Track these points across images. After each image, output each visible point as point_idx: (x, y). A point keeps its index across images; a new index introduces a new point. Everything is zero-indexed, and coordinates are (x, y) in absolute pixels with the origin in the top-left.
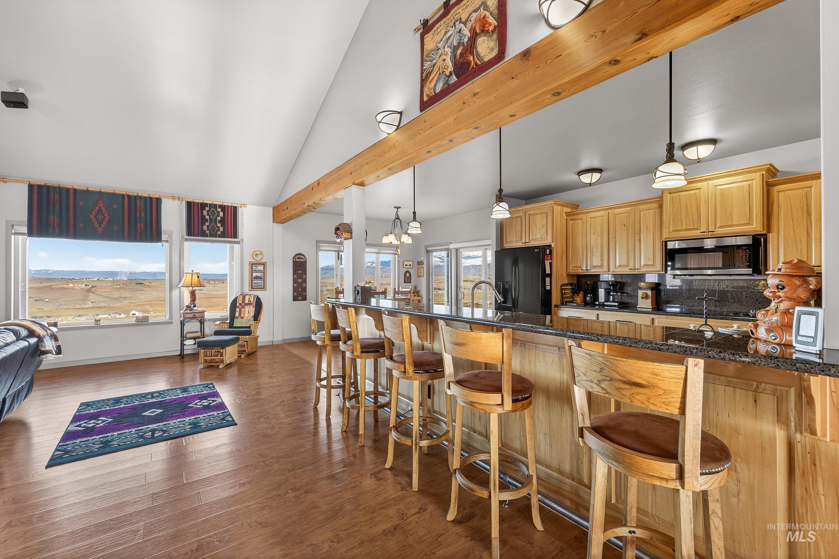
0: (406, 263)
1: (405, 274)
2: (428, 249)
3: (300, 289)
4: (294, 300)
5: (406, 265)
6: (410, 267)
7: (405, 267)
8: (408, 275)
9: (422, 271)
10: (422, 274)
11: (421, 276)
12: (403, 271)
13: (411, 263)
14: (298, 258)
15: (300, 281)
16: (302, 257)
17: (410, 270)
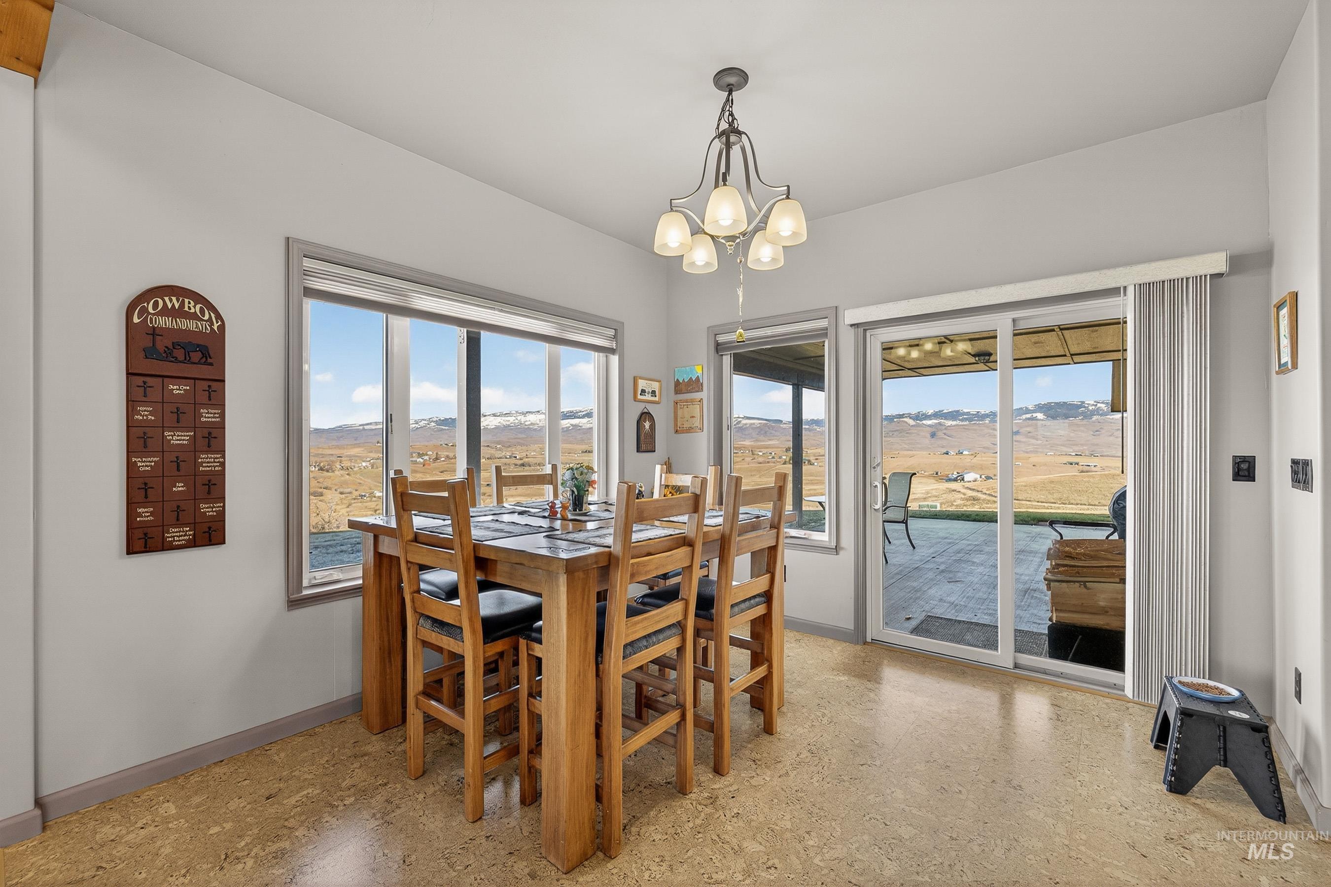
0: (642, 384)
1: (638, 422)
2: (722, 339)
3: (180, 487)
4: (131, 550)
5: (643, 392)
6: (653, 399)
7: (639, 397)
8: (647, 425)
9: (697, 413)
10: (697, 423)
11: (690, 430)
12: (634, 411)
13: (655, 386)
14: (166, 312)
15: (179, 438)
16: (190, 306)
17: (651, 409)
